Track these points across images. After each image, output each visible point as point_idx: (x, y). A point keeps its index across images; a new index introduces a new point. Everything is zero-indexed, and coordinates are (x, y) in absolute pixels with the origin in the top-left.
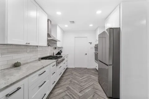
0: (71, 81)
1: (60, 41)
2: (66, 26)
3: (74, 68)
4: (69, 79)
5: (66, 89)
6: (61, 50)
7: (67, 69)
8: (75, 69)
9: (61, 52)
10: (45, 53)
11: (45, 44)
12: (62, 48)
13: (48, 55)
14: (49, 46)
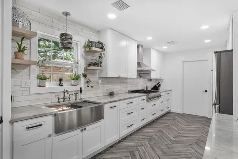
0: (167, 126)
1: (155, 70)
2: (165, 47)
3: (182, 113)
4: (166, 123)
5: (157, 131)
6: (159, 83)
7: (169, 113)
8: (183, 116)
9: (159, 86)
10: (136, 86)
11: (135, 75)
12: (161, 79)
13: (140, 88)
14: (140, 77)
